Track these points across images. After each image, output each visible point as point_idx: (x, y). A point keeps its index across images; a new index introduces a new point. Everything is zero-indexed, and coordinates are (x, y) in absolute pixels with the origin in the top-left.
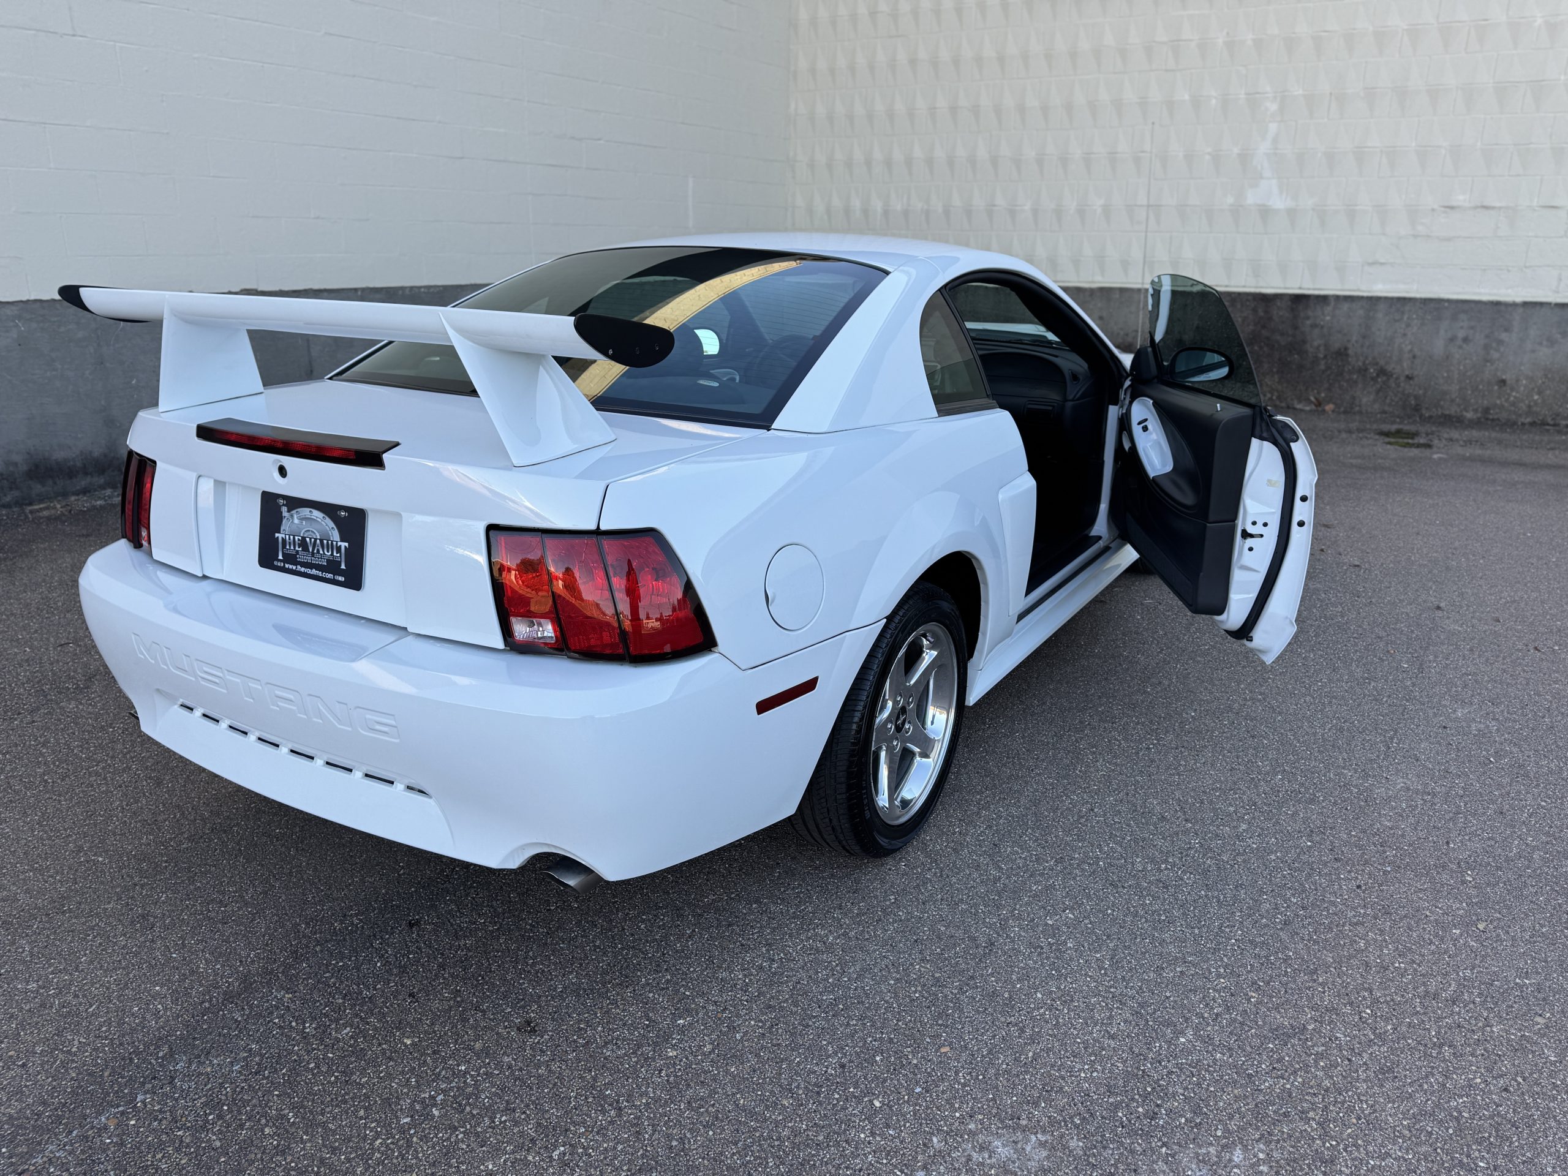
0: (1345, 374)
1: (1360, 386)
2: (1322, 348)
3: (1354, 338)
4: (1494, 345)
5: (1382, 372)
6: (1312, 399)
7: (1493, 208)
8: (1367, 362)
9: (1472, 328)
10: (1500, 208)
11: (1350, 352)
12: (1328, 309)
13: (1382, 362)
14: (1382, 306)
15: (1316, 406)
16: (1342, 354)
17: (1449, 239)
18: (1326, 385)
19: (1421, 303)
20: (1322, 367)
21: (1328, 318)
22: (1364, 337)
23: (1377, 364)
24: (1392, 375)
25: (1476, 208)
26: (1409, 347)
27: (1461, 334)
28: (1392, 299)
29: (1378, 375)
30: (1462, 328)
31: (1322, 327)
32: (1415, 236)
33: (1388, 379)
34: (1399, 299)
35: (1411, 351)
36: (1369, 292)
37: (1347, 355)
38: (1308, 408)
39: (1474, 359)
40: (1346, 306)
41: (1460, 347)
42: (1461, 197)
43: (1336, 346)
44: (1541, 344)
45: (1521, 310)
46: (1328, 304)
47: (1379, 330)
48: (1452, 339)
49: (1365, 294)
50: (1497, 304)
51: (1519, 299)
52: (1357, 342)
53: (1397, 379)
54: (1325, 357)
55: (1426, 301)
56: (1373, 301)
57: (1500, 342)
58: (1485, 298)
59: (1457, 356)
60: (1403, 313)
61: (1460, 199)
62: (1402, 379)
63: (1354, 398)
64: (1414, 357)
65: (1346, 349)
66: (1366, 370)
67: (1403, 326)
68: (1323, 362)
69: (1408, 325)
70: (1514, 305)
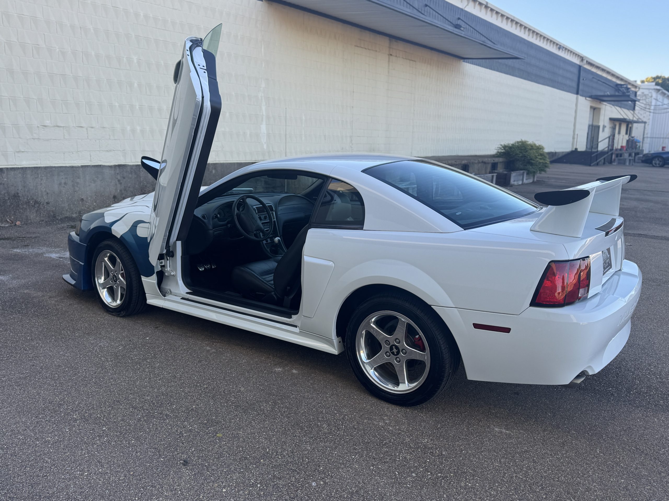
0: (20, 206)
1: (28, 210)
2: (6, 195)
3: (20, 189)
4: (76, 184)
5: (36, 202)
6: (8, 220)
7: (61, 127)
8: (29, 198)
9: (66, 178)
10: (63, 127)
11: (20, 195)
12: (4, 175)
13: (35, 198)
14: (29, 172)
15: (11, 224)
16: (16, 196)
17: (48, 140)
18: (13, 213)
19: (44, 169)
20: (9, 204)
21: (5, 179)
22: (24, 187)
23: (33, 199)
24: (41, 203)
25: (54, 126)
26: (44, 189)
27: (63, 181)
28: (32, 168)
29: (35, 204)
30: (62, 178)
31: (4, 184)
32: (34, 139)
33: (40, 205)
34: (35, 167)
35: (45, 191)
36: (21, 165)
37: (19, 196)
38: (7, 225)
39: (70, 191)
40: (12, 173)
41: (64, 187)
42: (48, 122)
43: (13, 192)
44: (91, 182)
45: (81, 169)
46: (4, 173)
47: (30, 183)
48: (60, 184)
49: (20, 167)
50: (72, 167)
51: (80, 165)
52: (21, 189)
53: (43, 204)
54: (9, 199)
55: (46, 168)
56: (24, 169)
57: (78, 183)
58: (68, 165)
59: (64, 191)
60: (38, 174)
61: (47, 122)
62: (45, 204)
63: (27, 216)
64: (47, 194)
65: (18, 193)
66: (29, 202)
67: (40, 180)
68: (8, 201)
69: (42, 180)
70: (78, 167)
